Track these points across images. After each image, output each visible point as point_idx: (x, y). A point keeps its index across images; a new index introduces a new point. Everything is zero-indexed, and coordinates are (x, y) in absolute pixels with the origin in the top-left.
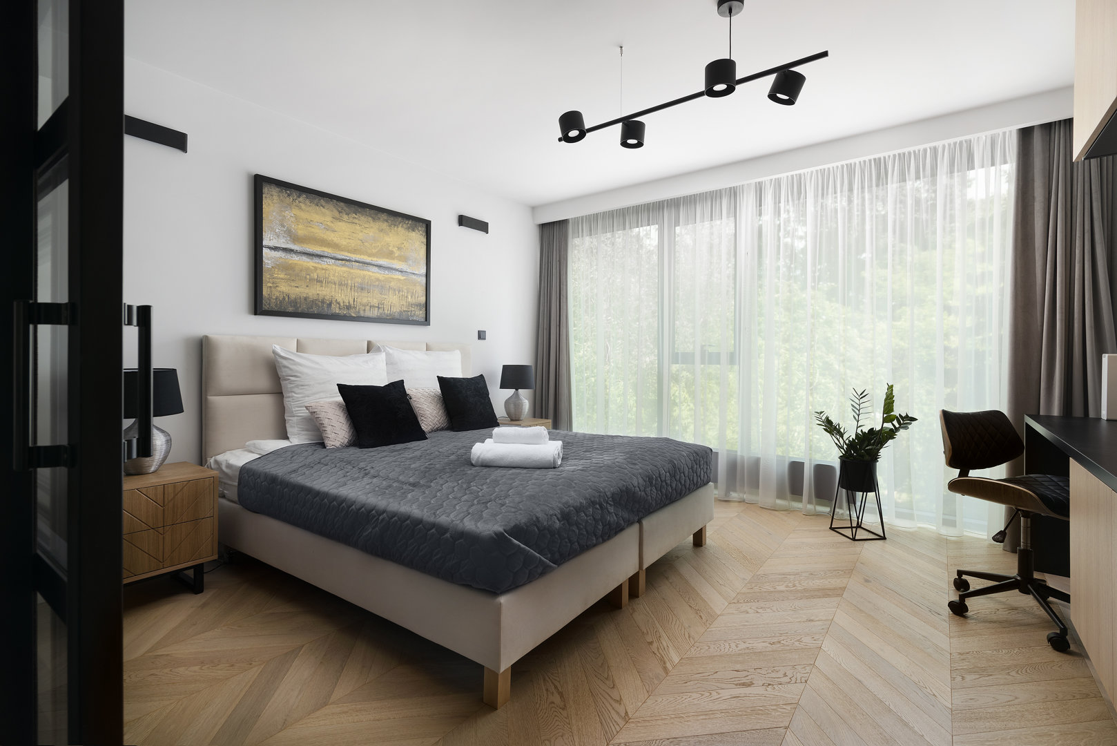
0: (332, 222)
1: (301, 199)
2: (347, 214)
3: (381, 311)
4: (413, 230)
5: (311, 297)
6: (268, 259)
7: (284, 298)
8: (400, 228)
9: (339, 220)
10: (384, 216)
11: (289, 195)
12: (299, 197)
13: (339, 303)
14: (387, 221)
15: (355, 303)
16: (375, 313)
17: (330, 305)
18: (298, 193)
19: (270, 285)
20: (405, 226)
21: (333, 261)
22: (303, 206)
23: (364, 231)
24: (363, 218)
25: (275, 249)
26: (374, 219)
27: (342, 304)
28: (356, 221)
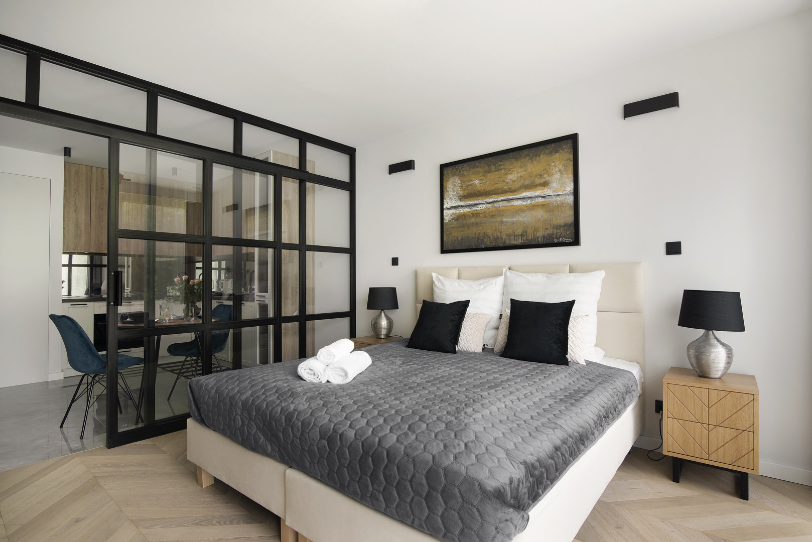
0: (484, 176)
1: (463, 169)
2: (495, 165)
3: (525, 238)
4: (557, 152)
5: (471, 236)
6: (447, 216)
7: (455, 241)
8: (542, 156)
9: (490, 172)
10: (526, 152)
11: (457, 169)
12: (463, 168)
13: (489, 238)
14: (528, 155)
15: (502, 235)
16: (519, 241)
17: (483, 240)
18: (462, 165)
19: (448, 233)
20: (547, 152)
21: (485, 205)
22: (465, 173)
23: (508, 172)
24: (507, 162)
25: (450, 208)
26: (516, 159)
27: (492, 238)
28: (502, 167)
